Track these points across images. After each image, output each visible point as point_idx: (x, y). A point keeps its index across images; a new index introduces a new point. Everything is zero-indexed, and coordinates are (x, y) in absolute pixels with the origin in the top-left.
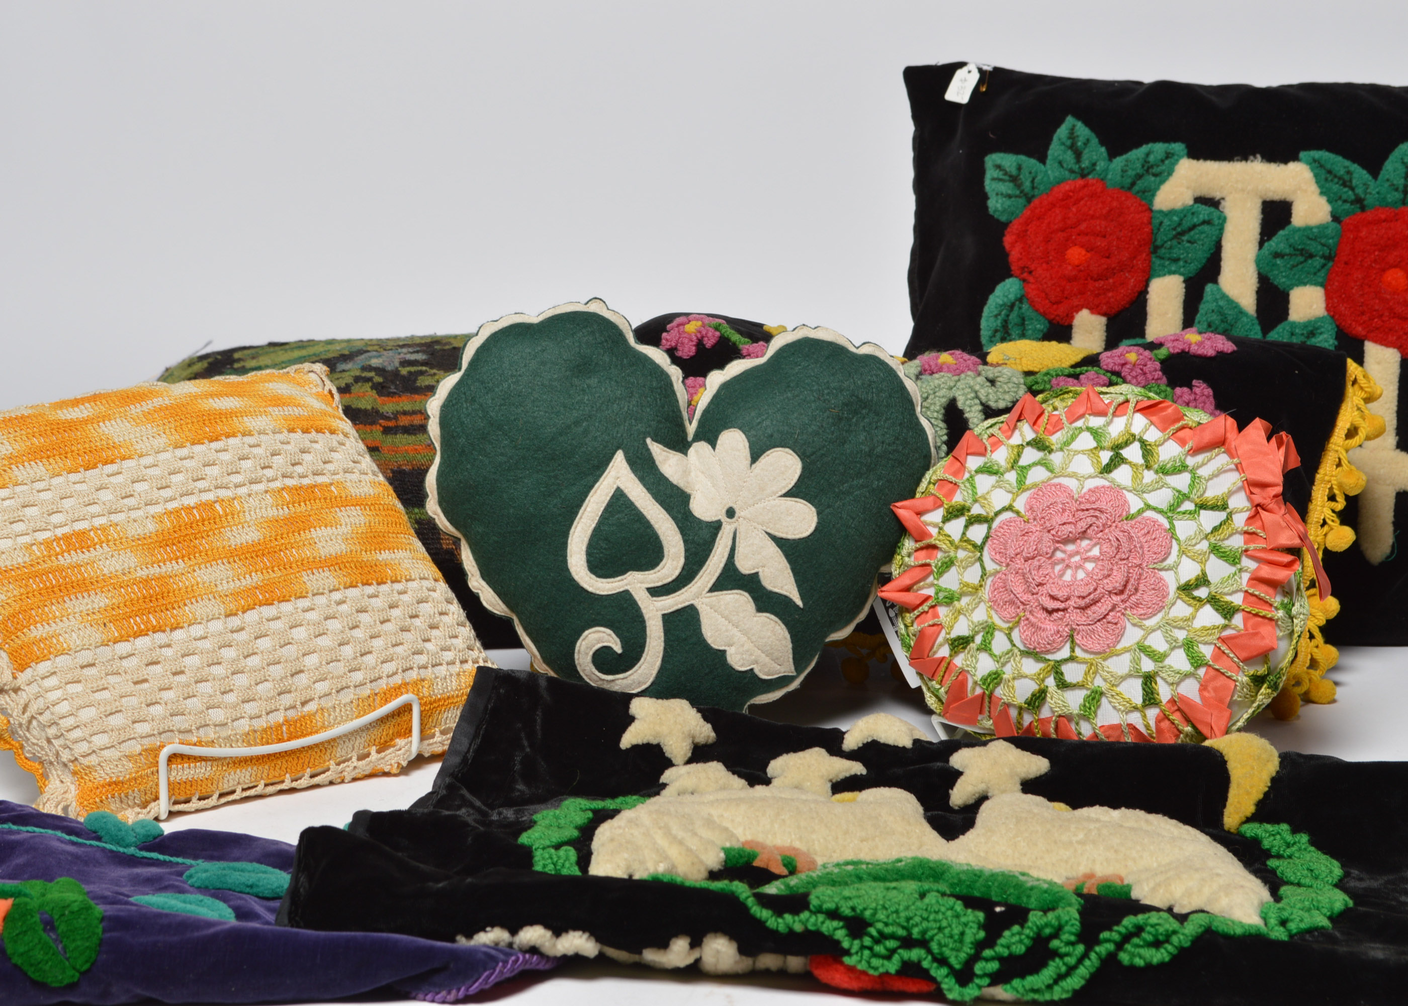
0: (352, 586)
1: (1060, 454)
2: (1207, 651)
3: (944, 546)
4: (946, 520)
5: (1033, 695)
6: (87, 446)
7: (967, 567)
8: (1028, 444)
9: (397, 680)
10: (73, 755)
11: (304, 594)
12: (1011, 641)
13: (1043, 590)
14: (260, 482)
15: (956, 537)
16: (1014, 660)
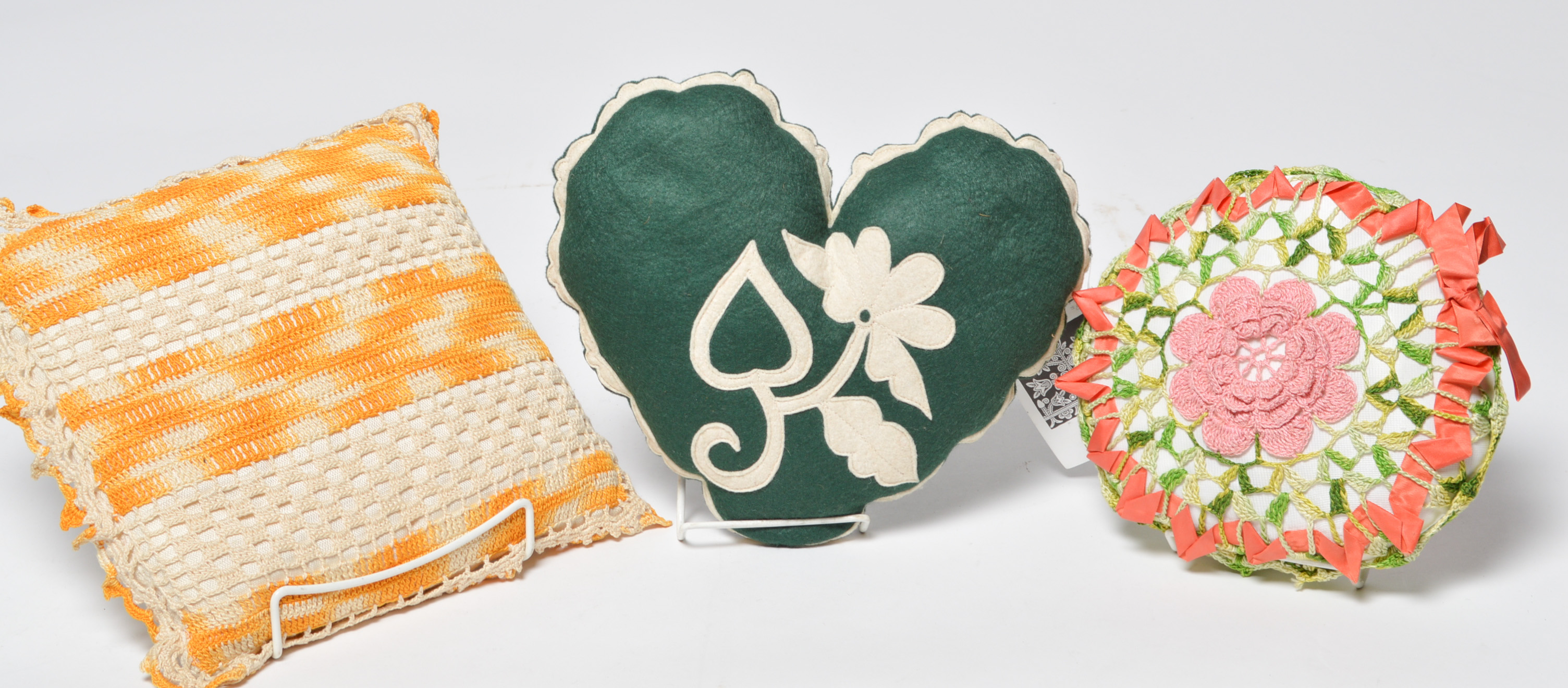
0: (458, 384)
1: (1245, 243)
2: (1397, 459)
3: (1124, 338)
4: (1125, 310)
5: (1218, 499)
6: (176, 253)
7: (1147, 360)
8: (1213, 231)
9: (509, 485)
10: (182, 603)
11: (409, 401)
12: (1194, 441)
13: (1229, 390)
14: (358, 275)
15: (1137, 328)
16: (1197, 461)
